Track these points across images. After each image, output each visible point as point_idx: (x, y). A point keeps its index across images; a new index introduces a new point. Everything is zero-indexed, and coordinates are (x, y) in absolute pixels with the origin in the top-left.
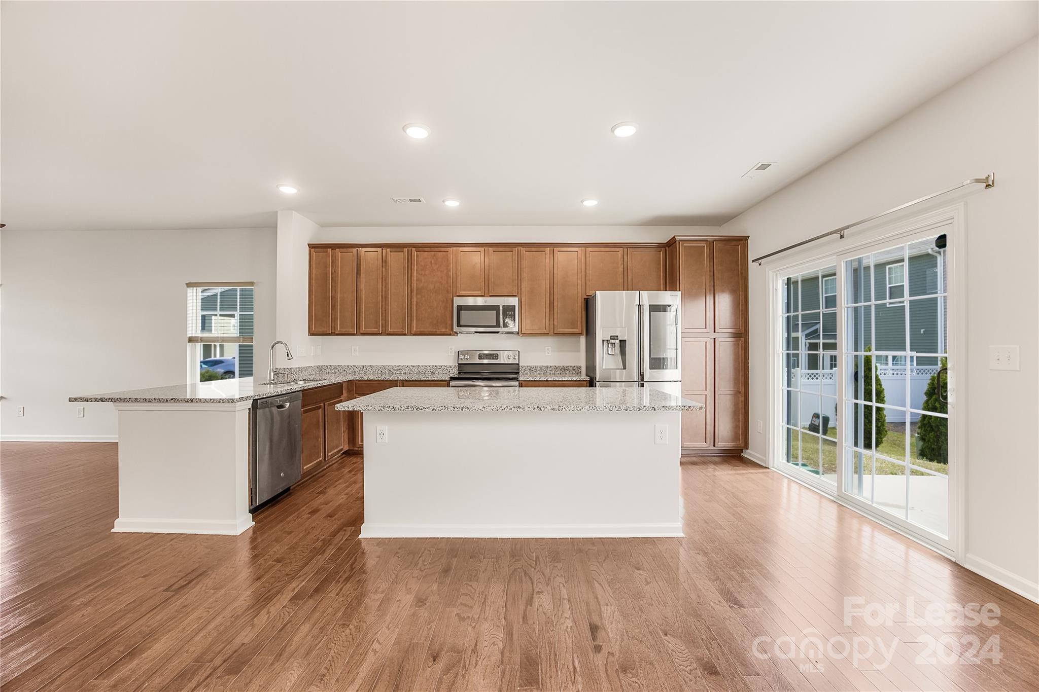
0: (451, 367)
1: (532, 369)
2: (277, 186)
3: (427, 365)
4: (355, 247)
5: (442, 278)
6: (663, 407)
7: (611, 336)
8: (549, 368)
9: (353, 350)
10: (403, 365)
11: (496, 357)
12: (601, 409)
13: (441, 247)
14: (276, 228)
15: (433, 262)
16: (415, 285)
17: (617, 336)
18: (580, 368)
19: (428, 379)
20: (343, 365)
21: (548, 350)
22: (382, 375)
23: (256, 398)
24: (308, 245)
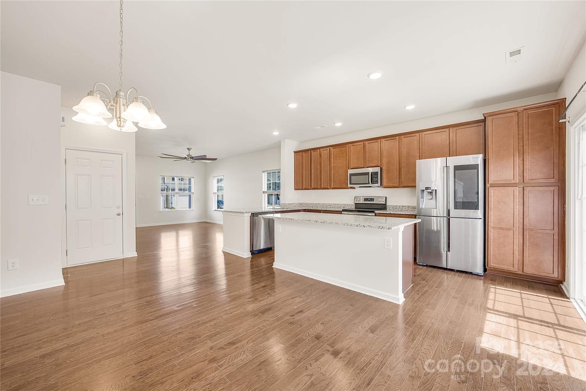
0: (352, 205)
1: (395, 207)
4: (309, 150)
5: (344, 160)
6: (369, 226)
7: (426, 188)
8: (404, 207)
11: (373, 200)
12: (340, 224)
13: (343, 145)
14: (280, 147)
15: (340, 153)
16: (332, 165)
17: (430, 188)
20: (309, 203)
23: (253, 212)
24: (294, 152)
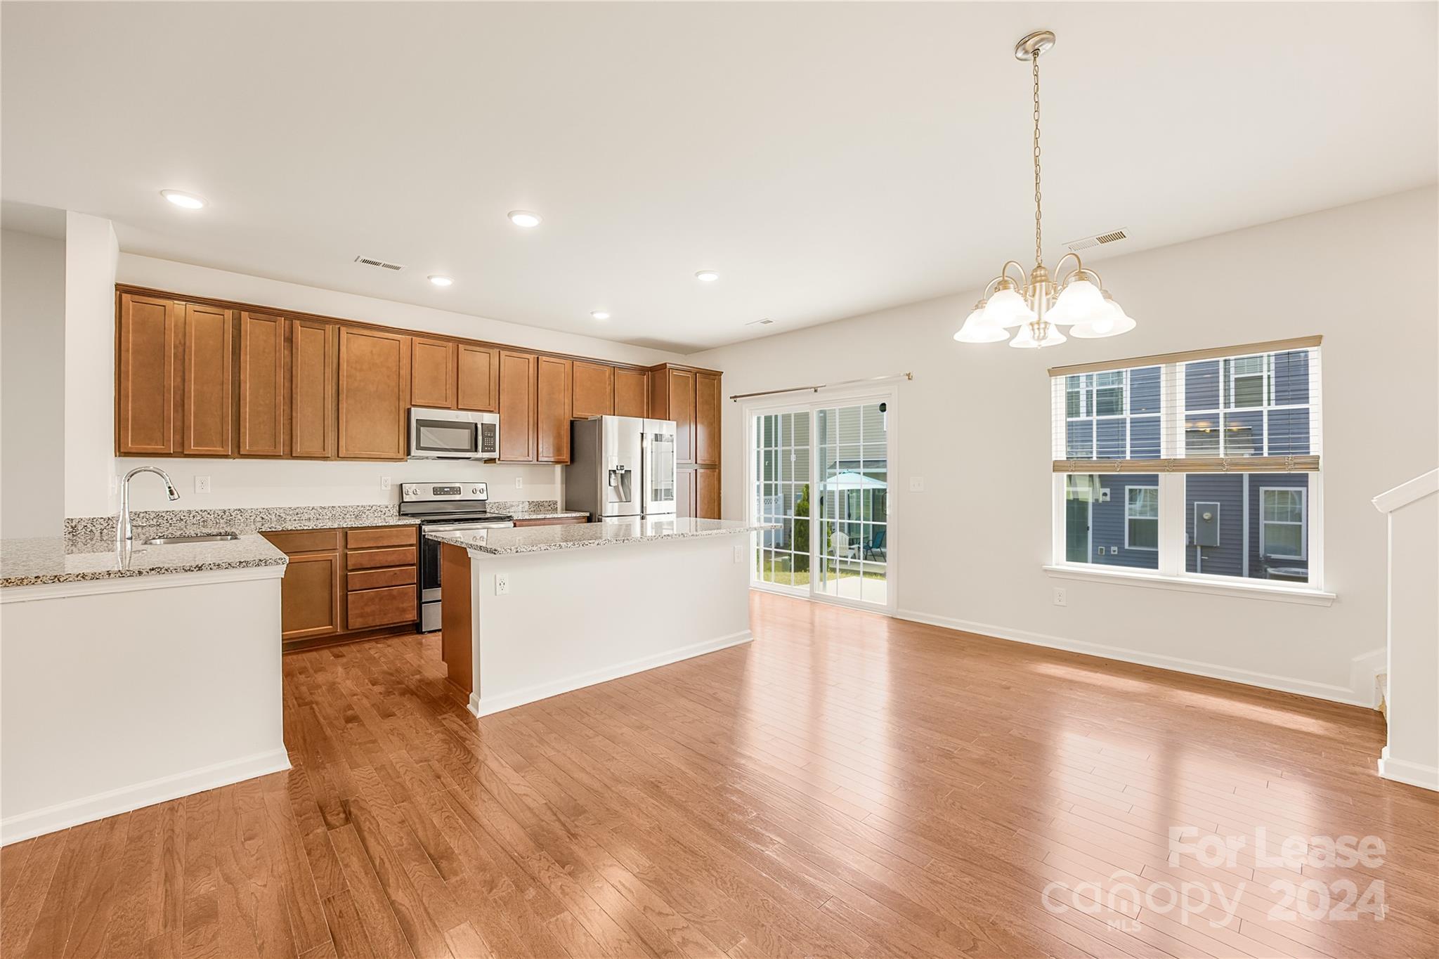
0: (387, 507)
1: (501, 506)
2: (161, 192)
3: (348, 505)
5: (388, 377)
7: (617, 467)
9: (198, 484)
10: (304, 506)
11: (457, 491)
13: (388, 332)
15: (374, 352)
16: (345, 383)
17: (623, 467)
18: (555, 503)
19: (387, 524)
21: (519, 481)
22: (263, 525)
